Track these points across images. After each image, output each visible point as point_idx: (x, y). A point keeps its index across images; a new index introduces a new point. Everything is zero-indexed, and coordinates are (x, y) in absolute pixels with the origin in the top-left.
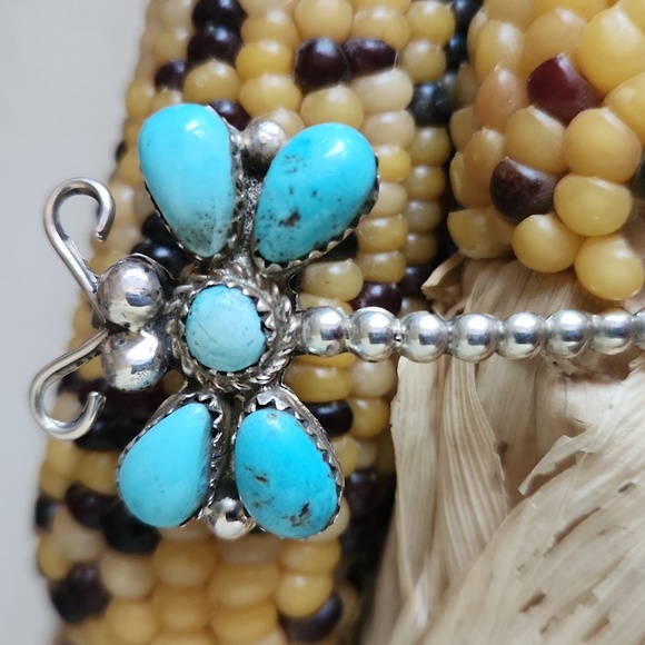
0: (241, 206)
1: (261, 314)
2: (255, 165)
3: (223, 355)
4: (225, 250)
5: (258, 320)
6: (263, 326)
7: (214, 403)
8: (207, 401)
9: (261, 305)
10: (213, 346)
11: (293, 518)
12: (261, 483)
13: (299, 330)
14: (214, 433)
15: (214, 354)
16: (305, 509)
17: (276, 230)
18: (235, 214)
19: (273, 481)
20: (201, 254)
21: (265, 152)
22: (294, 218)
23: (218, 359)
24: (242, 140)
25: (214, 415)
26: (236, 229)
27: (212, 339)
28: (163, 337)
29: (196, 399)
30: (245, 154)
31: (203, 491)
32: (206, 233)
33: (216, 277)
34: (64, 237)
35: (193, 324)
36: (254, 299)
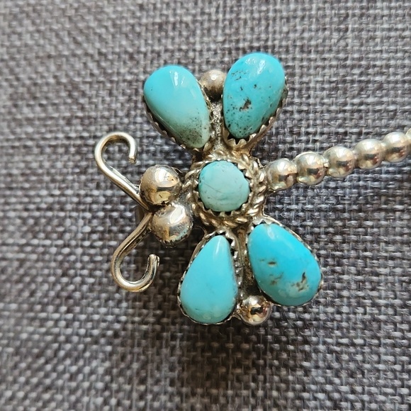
0: (212, 114)
1: (242, 171)
3: (226, 199)
4: (211, 141)
5: (241, 175)
6: (245, 177)
7: (228, 233)
8: (224, 234)
9: (241, 167)
10: (219, 195)
11: (298, 285)
12: (272, 266)
14: (233, 251)
15: (221, 200)
16: (304, 277)
18: (211, 119)
19: (279, 261)
20: (197, 147)
21: (217, 85)
23: (224, 202)
25: (230, 241)
26: (213, 127)
27: (217, 191)
29: (217, 234)
32: (197, 130)
35: (203, 188)
36: (235, 164)
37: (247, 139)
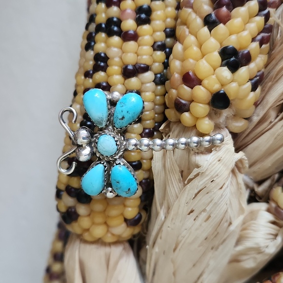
0: (109, 114)
1: (116, 141)
2: (113, 103)
3: (107, 152)
4: (106, 125)
5: (115, 143)
6: (116, 144)
7: (105, 164)
8: (103, 163)
9: (116, 139)
10: (104, 150)
11: (126, 192)
12: (118, 183)
13: (126, 144)
14: (105, 171)
16: (129, 189)
17: (118, 121)
18: (108, 116)
19: (121, 183)
20: (100, 127)
22: (123, 118)
24: (109, 97)
25: (105, 167)
26: (109, 120)
27: (104, 148)
28: (92, 148)
29: (100, 163)
30: (110, 100)
31: (103, 186)
32: (101, 122)
33: (104, 132)
34: (64, 123)
35: (99, 145)
36: (114, 138)
37: (121, 129)
